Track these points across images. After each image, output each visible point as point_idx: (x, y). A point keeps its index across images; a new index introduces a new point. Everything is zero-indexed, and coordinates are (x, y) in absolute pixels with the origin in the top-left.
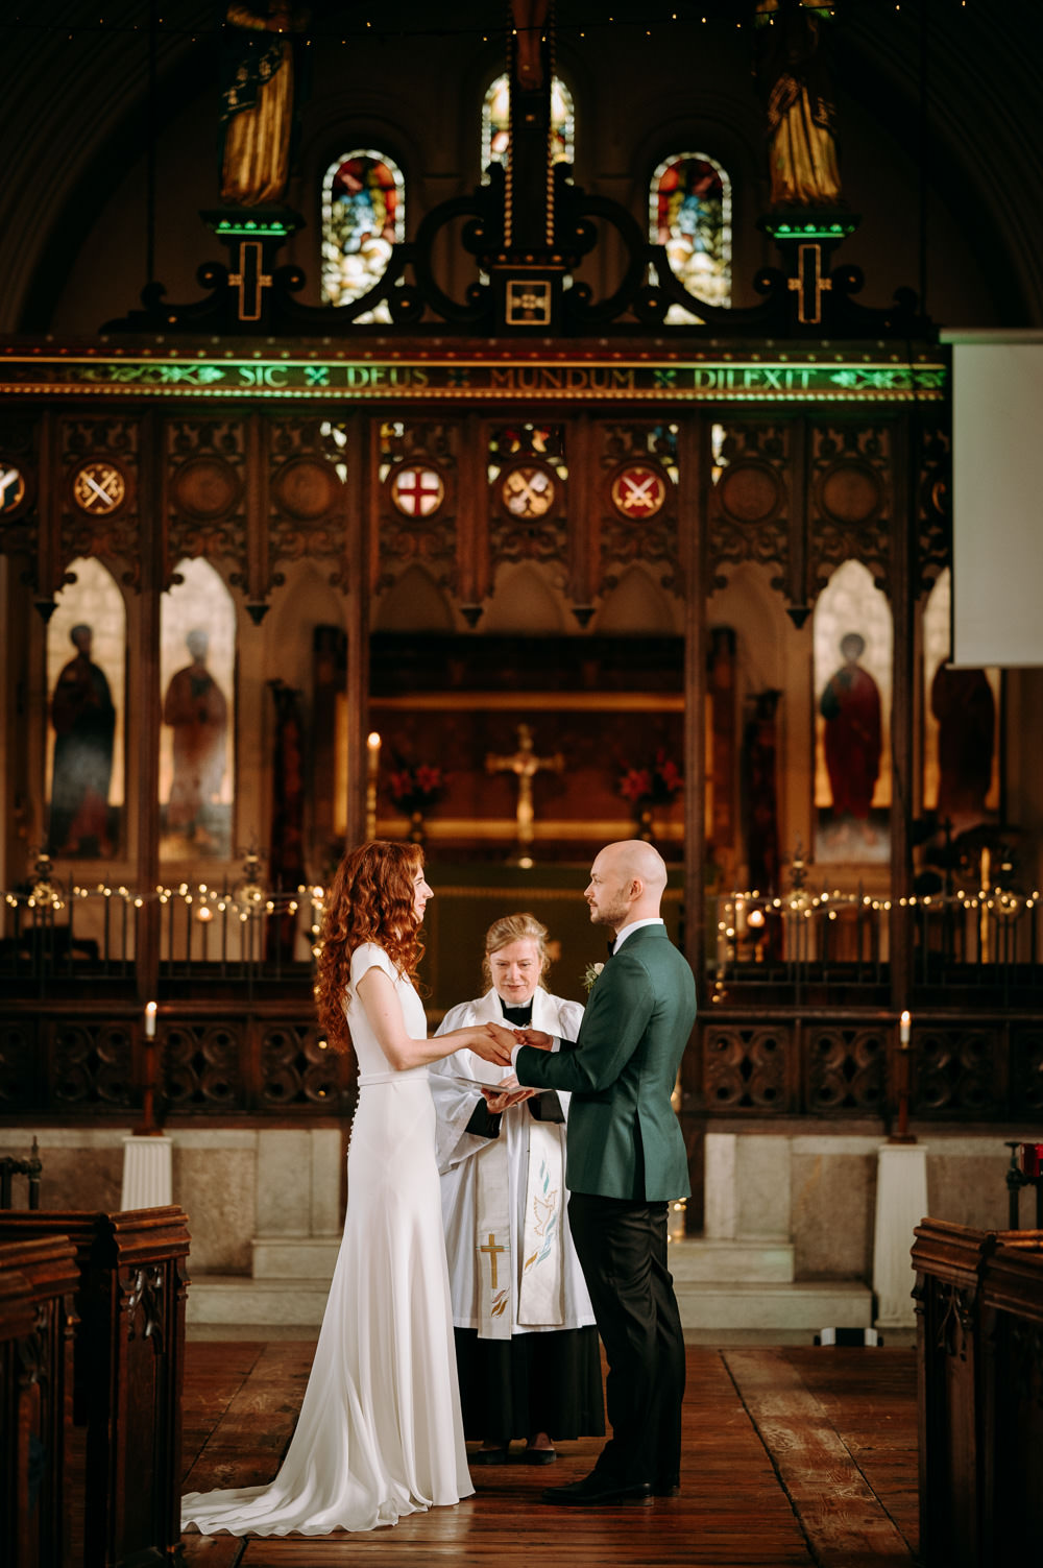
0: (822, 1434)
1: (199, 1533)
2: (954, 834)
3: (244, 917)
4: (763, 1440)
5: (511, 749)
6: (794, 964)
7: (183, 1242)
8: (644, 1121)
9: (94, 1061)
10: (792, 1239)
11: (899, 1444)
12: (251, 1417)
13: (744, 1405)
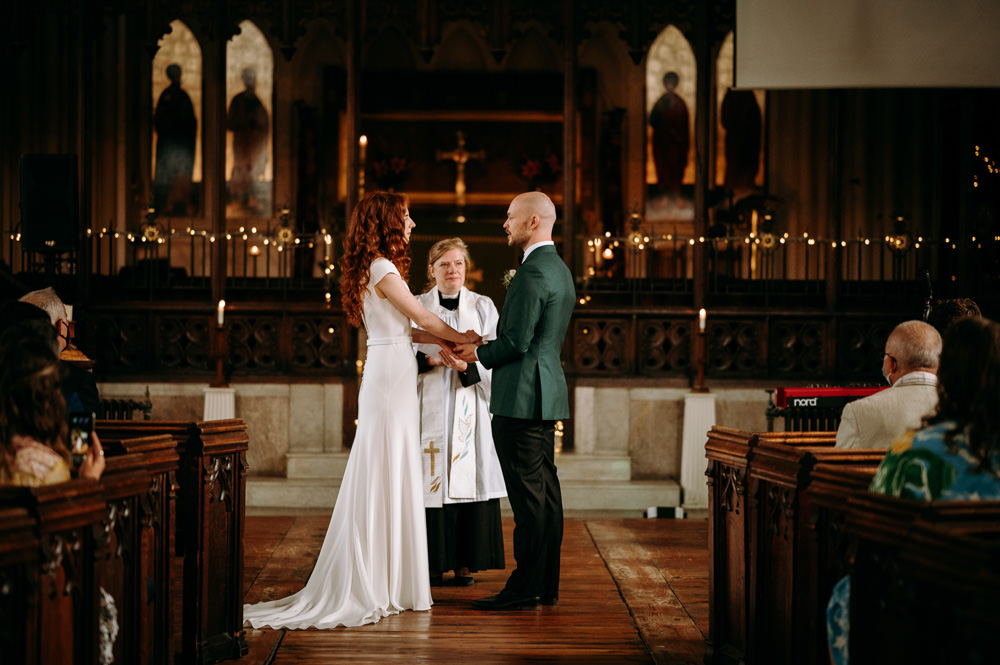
0: (648, 569)
1: (252, 627)
2: (735, 200)
3: (280, 249)
4: (610, 572)
5: (452, 146)
6: (632, 280)
7: (244, 441)
8: (542, 369)
9: (184, 340)
10: (630, 453)
11: (697, 575)
12: (287, 560)
13: (599, 553)
